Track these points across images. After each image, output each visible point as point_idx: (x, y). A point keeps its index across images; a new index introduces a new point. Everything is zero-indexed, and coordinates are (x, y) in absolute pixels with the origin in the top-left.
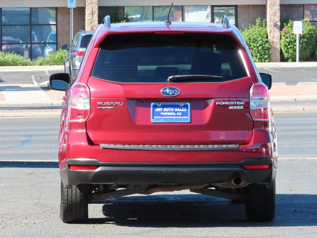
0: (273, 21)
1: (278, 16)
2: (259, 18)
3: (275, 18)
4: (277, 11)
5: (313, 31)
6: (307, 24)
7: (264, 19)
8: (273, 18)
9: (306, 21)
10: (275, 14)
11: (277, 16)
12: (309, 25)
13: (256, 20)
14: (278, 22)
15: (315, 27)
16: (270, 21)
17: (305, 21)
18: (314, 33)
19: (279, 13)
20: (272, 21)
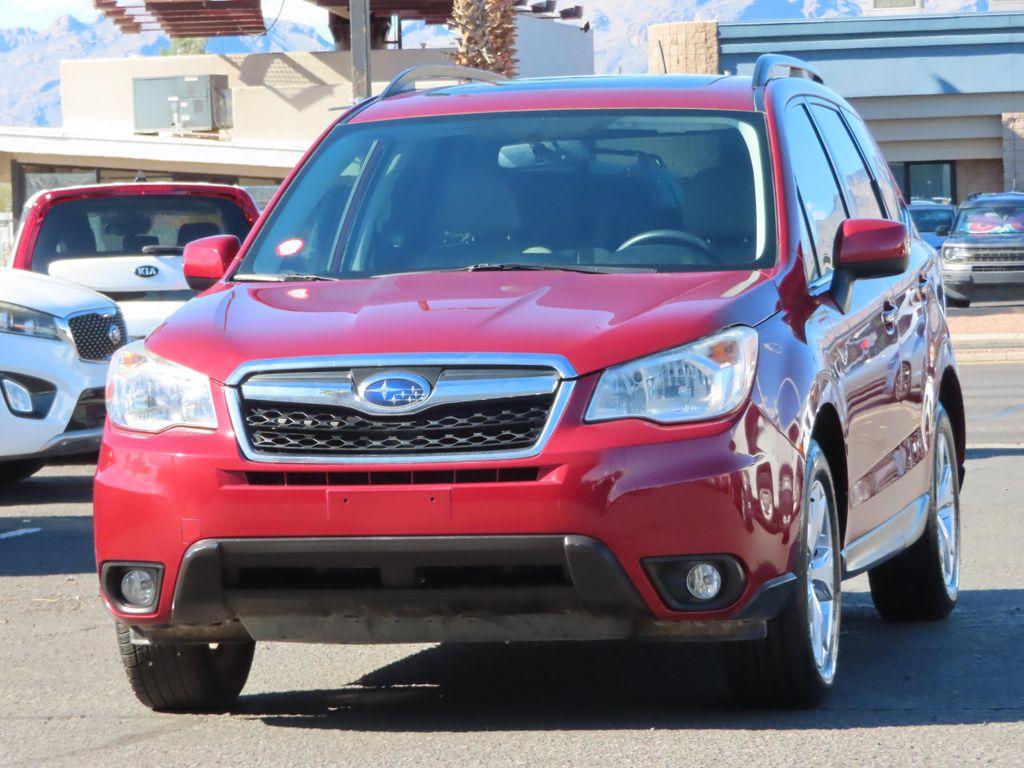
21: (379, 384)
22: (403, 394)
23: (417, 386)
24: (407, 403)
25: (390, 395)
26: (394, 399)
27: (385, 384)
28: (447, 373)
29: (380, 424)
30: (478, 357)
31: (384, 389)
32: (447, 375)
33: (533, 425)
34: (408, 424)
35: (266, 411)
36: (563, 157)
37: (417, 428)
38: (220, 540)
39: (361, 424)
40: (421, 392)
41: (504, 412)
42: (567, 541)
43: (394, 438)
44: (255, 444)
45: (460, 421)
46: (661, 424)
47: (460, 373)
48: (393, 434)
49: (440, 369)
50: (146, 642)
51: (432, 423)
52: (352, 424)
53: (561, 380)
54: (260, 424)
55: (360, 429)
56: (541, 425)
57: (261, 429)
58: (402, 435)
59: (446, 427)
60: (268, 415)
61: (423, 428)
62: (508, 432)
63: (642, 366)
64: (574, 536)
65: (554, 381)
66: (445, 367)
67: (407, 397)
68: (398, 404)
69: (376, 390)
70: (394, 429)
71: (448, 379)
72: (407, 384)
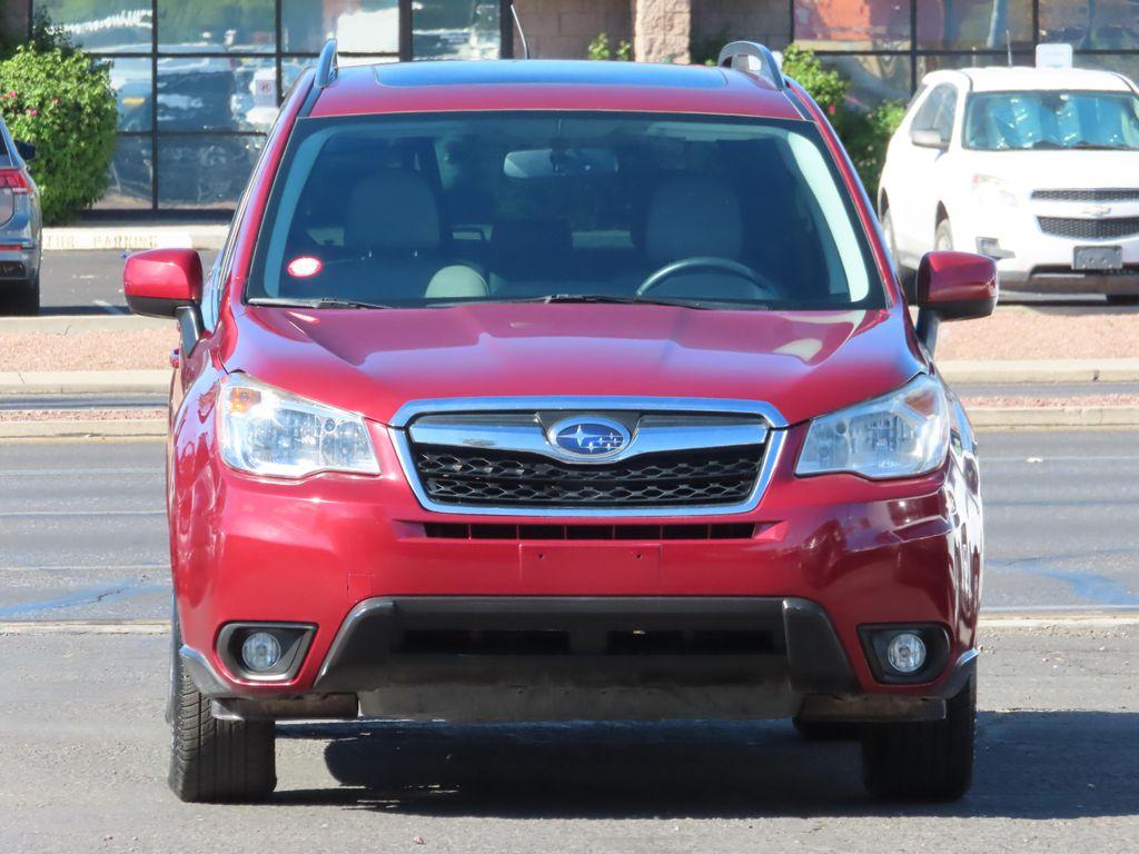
0: (660, 51)
1: (684, 30)
2: (602, 36)
3: (671, 37)
4: (678, 9)
5: (827, 93)
6: (802, 65)
7: (622, 43)
8: (659, 40)
9: (799, 53)
10: (668, 22)
11: (677, 30)
12: (814, 69)
13: (591, 48)
14: (682, 54)
15: (839, 79)
16: (649, 52)
17: (795, 51)
18: (832, 103)
19: (686, 17)
20: (655, 49)
21: (573, 429)
22: (601, 441)
23: (616, 432)
24: (606, 450)
25: (586, 442)
26: (591, 446)
27: (579, 430)
28: (647, 419)
29: (576, 473)
30: (681, 402)
31: (579, 436)
32: (646, 421)
33: (742, 477)
34: (607, 474)
35: (438, 457)
36: (588, 168)
37: (617, 479)
38: (394, 598)
39: (552, 473)
40: (621, 439)
41: (711, 463)
42: (786, 605)
43: (591, 489)
44: (430, 492)
45: (665, 471)
46: (870, 480)
47: (660, 419)
48: (589, 484)
49: (638, 415)
50: (235, 717)
51: (633, 473)
52: (544, 473)
53: (771, 429)
54: (435, 471)
55: (554, 478)
56: (753, 477)
57: (434, 476)
58: (599, 486)
59: (650, 478)
60: (442, 460)
61: (624, 478)
62: (717, 485)
63: (845, 416)
64: (795, 600)
65: (763, 430)
66: (643, 413)
67: (605, 444)
68: (595, 452)
69: (571, 436)
70: (591, 479)
71: (649, 425)
72: (605, 430)
